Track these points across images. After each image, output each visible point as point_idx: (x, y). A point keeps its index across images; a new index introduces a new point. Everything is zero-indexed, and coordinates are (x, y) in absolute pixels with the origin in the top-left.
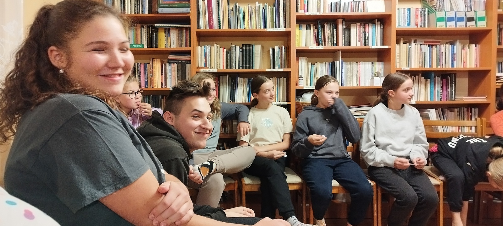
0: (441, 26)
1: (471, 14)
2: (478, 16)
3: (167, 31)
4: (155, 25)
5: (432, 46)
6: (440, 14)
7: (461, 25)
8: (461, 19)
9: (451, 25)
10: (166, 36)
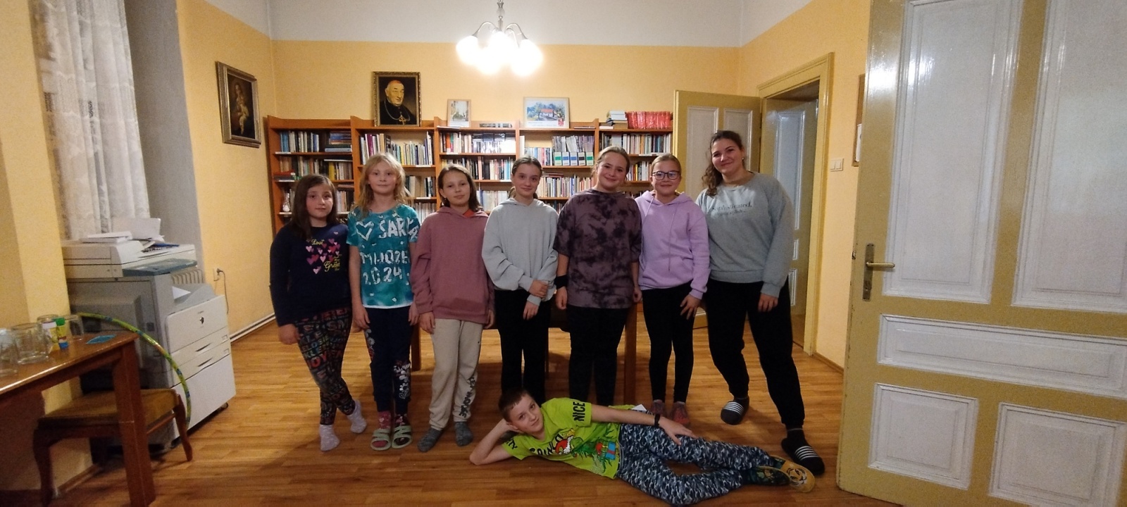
0: (558, 164)
1: (582, 155)
2: (587, 156)
3: (336, 164)
4: (325, 160)
5: (556, 179)
6: (557, 154)
7: (574, 163)
8: (574, 159)
9: (566, 163)
10: (335, 168)
